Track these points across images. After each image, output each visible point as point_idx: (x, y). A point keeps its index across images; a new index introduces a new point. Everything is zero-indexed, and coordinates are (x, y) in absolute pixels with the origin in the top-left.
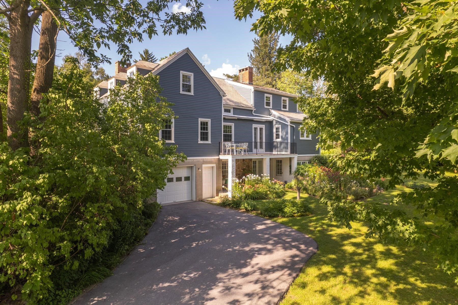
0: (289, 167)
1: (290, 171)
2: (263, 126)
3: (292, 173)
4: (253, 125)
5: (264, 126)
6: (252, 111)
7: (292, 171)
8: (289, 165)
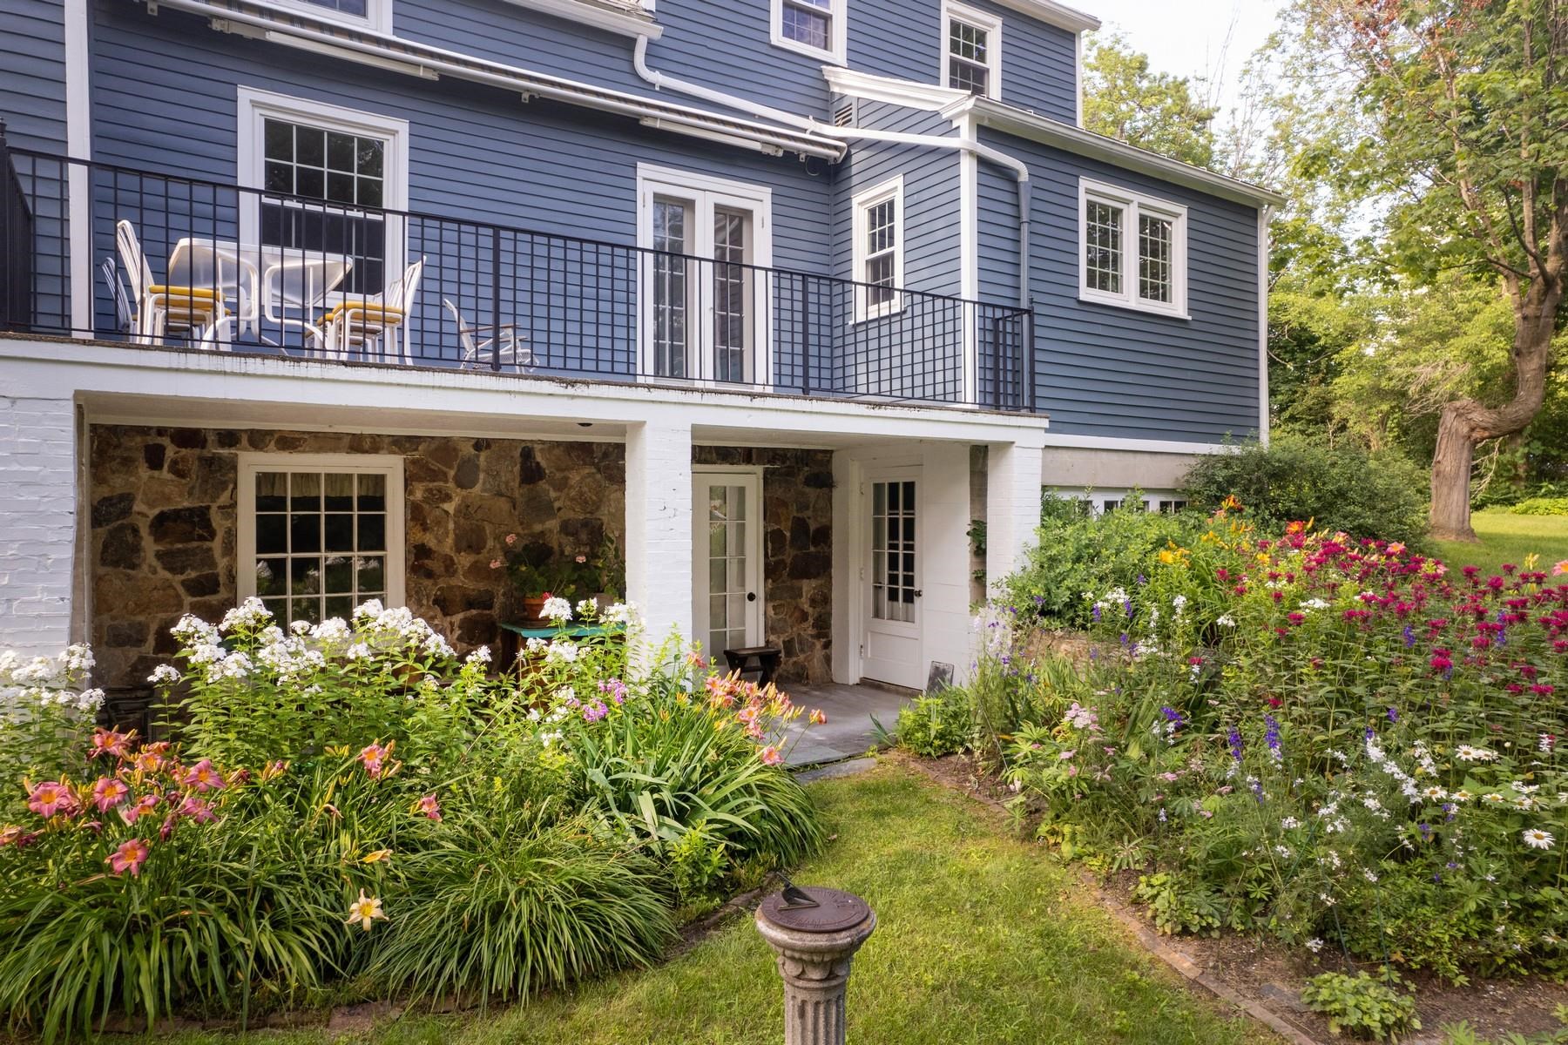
0: (965, 545)
1: (980, 579)
2: (757, 199)
3: (992, 593)
4: (644, 169)
5: (765, 193)
6: (628, 43)
7: (990, 578)
8: (964, 523)
